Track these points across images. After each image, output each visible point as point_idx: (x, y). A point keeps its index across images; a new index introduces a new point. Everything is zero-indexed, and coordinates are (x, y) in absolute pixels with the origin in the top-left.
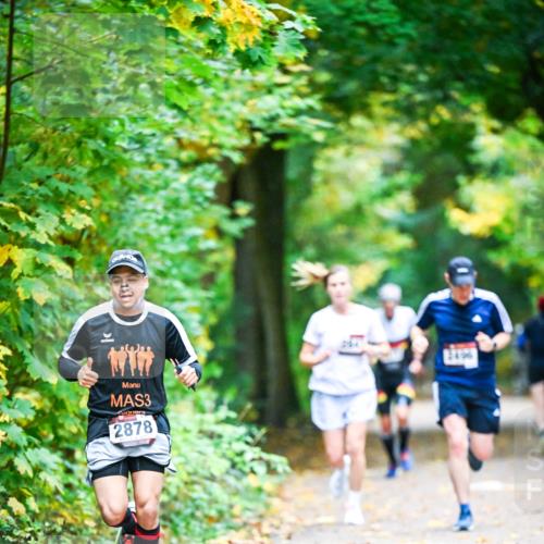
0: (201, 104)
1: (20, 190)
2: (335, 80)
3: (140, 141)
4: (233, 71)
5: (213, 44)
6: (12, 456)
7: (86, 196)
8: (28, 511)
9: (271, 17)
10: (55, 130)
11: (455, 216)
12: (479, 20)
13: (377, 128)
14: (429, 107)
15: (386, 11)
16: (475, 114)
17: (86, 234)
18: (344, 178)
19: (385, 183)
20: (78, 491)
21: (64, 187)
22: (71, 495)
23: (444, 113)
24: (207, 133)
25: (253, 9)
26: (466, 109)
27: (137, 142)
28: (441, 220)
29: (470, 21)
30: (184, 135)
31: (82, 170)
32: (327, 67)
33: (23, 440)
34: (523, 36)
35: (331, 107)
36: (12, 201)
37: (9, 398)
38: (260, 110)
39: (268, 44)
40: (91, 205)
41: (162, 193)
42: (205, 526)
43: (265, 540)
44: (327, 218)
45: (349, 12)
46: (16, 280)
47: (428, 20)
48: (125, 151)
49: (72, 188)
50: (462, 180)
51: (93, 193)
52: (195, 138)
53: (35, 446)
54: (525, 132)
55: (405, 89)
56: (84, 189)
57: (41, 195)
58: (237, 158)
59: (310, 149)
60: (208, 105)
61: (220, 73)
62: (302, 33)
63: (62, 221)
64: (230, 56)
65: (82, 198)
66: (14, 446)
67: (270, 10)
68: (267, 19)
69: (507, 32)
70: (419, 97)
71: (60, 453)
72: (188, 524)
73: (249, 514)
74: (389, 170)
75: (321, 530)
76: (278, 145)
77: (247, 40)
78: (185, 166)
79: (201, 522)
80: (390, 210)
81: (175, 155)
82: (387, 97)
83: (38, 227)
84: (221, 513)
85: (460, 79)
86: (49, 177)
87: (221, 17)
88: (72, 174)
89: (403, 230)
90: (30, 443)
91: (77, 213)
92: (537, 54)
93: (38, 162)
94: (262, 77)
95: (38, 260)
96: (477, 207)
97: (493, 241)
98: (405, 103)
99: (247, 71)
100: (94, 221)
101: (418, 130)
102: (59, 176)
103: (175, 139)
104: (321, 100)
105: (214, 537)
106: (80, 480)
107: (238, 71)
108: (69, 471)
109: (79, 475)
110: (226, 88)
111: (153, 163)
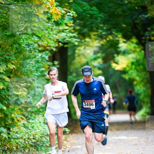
0: (45, 35)
2: (81, 29)
3: (28, 45)
4: (53, 26)
5: (49, 19)
7: (13, 59)
9: (63, 12)
10: (5, 42)
11: (114, 65)
12: (120, 12)
13: (92, 41)
14: (107, 36)
15: (95, 10)
16: (119, 38)
17: (14, 70)
18: (84, 55)
19: (95, 56)
20: (11, 139)
21: (7, 57)
22: (9, 140)
23: (111, 37)
24: (46, 43)
25: (59, 10)
26: (117, 36)
27: (27, 45)
28: (110, 66)
29: (118, 13)
30: (40, 43)
31: (12, 53)
32: (79, 25)
34: (132, 17)
35: (80, 36)
38: (60, 37)
39: (63, 19)
40: (15, 62)
41: (34, 59)
42: (45, 148)
44: (79, 66)
45: (85, 11)
47: (106, 13)
48: (24, 47)
49: (10, 57)
50: (115, 55)
51: (16, 59)
52: (43, 44)
54: (133, 43)
55: (100, 31)
56: (13, 58)
57: (1, 59)
58: (54, 49)
59: (75, 47)
60: (47, 35)
61: (50, 27)
62: (72, 16)
63: (7, 66)
64: (52, 22)
65: (12, 60)
67: (63, 10)
69: (128, 15)
70: (104, 33)
71: (6, 129)
72: (41, 148)
74: (95, 53)
75: (77, 150)
76: (66, 46)
77: (57, 18)
78: (40, 52)
79: (45, 147)
80: (96, 63)
81: (38, 49)
82: (95, 33)
83: (1, 68)
85: (115, 28)
86: (3, 55)
87: (51, 11)
88: (10, 54)
89: (99, 69)
91: (11, 65)
92: (136, 22)
94: (61, 28)
95: (1, 77)
96: (120, 63)
97: (124, 72)
98: (100, 35)
99: (57, 26)
100: (16, 67)
101: (104, 42)
102: (6, 54)
103: (38, 44)
104: (77, 34)
105: (48, 151)
106: (12, 136)
107: (55, 26)
108: (9, 134)
109: (11, 135)
110: (52, 31)
111: (32, 51)
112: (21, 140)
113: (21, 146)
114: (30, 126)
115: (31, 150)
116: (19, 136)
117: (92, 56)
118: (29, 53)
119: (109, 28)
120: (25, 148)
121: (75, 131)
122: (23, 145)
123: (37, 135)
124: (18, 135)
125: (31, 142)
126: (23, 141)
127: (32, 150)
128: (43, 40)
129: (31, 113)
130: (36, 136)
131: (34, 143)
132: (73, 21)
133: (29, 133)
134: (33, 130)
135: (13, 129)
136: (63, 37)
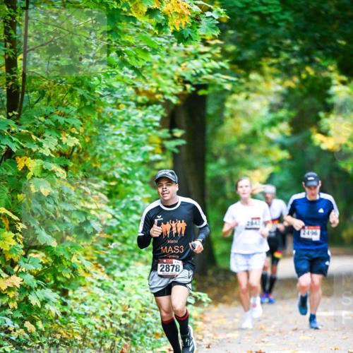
0: (152, 66)
1: (33, 121)
2: (238, 50)
3: (111, 90)
4: (172, 43)
5: (159, 26)
6: (27, 294)
7: (76, 125)
8: (37, 330)
9: (196, 9)
10: (55, 82)
11: (317, 138)
12: (333, 10)
13: (266, 81)
14: (301, 68)
15: (272, 4)
16: (331, 72)
17: (76, 150)
18: (245, 113)
19: (271, 116)
20: (70, 317)
21: (61, 120)
22: (65, 320)
23: (310, 71)
24: (155, 84)
25: (185, 4)
26: (325, 68)
27: (109, 91)
28: (309, 140)
29: (327, 12)
30: (139, 85)
31: (73, 109)
32: (233, 42)
33: (34, 283)
35: (235, 66)
36: (27, 129)
37: (25, 256)
38: (189, 70)
39: (195, 26)
40: (78, 131)
41: (125, 123)
42: (153, 339)
44: (234, 139)
45: (248, 5)
46: (29, 180)
47: (299, 11)
48: (101, 96)
49: (67, 120)
50: (322, 114)
51: (81, 124)
52: (147, 88)
53: (42, 287)
55: (285, 55)
56: (75, 121)
57: (46, 125)
58: (174, 100)
59: (223, 95)
60: (155, 66)
61: (164, 44)
62: (217, 20)
63: (60, 142)
64: (170, 35)
65: (73, 127)
66: (28, 287)
67: (196, 4)
68: (194, 10)
69: (351, 18)
70: (293, 61)
71: (58, 292)
72: (142, 338)
74: (273, 108)
75: (229, 342)
76: (201, 92)
77: (181, 24)
78: (139, 105)
79: (151, 337)
80: (274, 134)
81: (133, 99)
82: (274, 61)
83: (44, 145)
85: (320, 49)
86: (51, 113)
87: (165, 8)
88: (67, 111)
89: (283, 147)
90: (39, 285)
91: (70, 137)
93: (44, 103)
94: (191, 48)
95: (44, 167)
96: (332, 132)
98: (283, 65)
99: (181, 44)
100: (80, 142)
101: (293, 82)
102: (58, 113)
103: (133, 88)
104: (229, 62)
105: (159, 347)
106: (71, 310)
107: (175, 45)
108: (64, 304)
109: (70, 306)
110: (168, 55)
111: (119, 104)
112: (94, 320)
113: (94, 334)
114: (115, 284)
115: (117, 343)
116: (89, 310)
117: (265, 117)
118: (113, 108)
120: (102, 338)
121: (225, 297)
122: (98, 332)
123: (133, 307)
124: (87, 308)
125: (118, 324)
126: (100, 321)
127: (119, 344)
128: (148, 78)
129: (118, 255)
130: (129, 309)
131: (126, 326)
132: (219, 31)
133: (114, 302)
134: (122, 296)
135: (74, 294)
136: (194, 70)
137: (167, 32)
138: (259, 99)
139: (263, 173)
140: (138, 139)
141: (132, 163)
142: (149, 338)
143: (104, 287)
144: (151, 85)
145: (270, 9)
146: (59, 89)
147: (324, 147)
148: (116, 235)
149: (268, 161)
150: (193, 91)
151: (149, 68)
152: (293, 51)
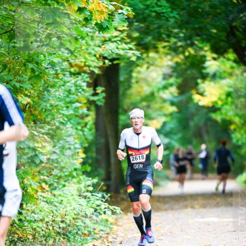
0: (81, 48)
2: (142, 36)
3: (53, 65)
4: (95, 32)
5: (86, 19)
7: (28, 89)
9: (111, 8)
11: (196, 98)
12: (207, 9)
13: (160, 58)
14: (185, 48)
15: (164, 6)
16: (206, 51)
17: (28, 106)
18: (145, 80)
19: (164, 82)
20: (24, 222)
21: (18, 85)
22: (21, 224)
23: (192, 51)
24: (83, 60)
25: (104, 4)
26: (201, 49)
27: (51, 65)
28: (190, 99)
29: (203, 9)
30: (72, 61)
31: (26, 77)
32: (138, 30)
34: (227, 16)
35: (140, 48)
38: (107, 50)
39: (111, 20)
40: (30, 93)
41: (63, 87)
42: (82, 238)
43: (110, 244)
44: (138, 98)
45: (147, 6)
47: (183, 9)
48: (47, 68)
49: (21, 85)
50: (199, 81)
51: (31, 87)
52: (77, 62)
54: (228, 59)
55: (173, 40)
56: (27, 85)
58: (97, 71)
59: (131, 65)
60: (83, 48)
61: (89, 34)
62: (126, 15)
64: (93, 25)
65: (26, 90)
67: (113, 5)
68: (110, 9)
69: (220, 14)
70: (180, 44)
72: (75, 237)
73: (102, 232)
74: (166, 77)
77: (101, 18)
78: (72, 74)
79: (81, 236)
80: (166, 95)
81: (68, 70)
82: (166, 44)
84: (90, 232)
85: (198, 35)
86: (11, 80)
87: (90, 7)
88: (22, 79)
89: (172, 104)
91: (24, 97)
92: (234, 24)
93: (6, 74)
94: (107, 35)
96: (206, 94)
97: (214, 109)
98: (173, 46)
99: (101, 32)
100: (32, 100)
101: (180, 58)
102: (15, 80)
103: (68, 63)
104: (135, 45)
105: (86, 243)
106: (25, 218)
107: (97, 32)
108: (20, 213)
109: (24, 215)
110: (92, 40)
111: (58, 74)
112: (40, 224)
113: (41, 234)
114: (56, 200)
115: (57, 240)
116: (38, 217)
117: (160, 83)
118: (54, 78)
119: (188, 34)
120: (47, 237)
122: (44, 233)
123: (68, 215)
124: (36, 216)
125: (58, 227)
126: (45, 225)
127: (59, 241)
128: (78, 56)
129: (58, 179)
130: (66, 217)
131: (63, 229)
132: (127, 23)
133: (55, 212)
134: (61, 208)
135: (26, 206)
136: (110, 50)
137: (91, 24)
138: (156, 70)
139: (159, 122)
140: (71, 99)
141: (66, 115)
142: (79, 237)
143: (48, 202)
144: (80, 60)
145: (163, 9)
146: (17, 63)
147: (201, 104)
148: (56, 165)
149: (162, 113)
150: (110, 65)
151: (79, 49)
152: (179, 37)
